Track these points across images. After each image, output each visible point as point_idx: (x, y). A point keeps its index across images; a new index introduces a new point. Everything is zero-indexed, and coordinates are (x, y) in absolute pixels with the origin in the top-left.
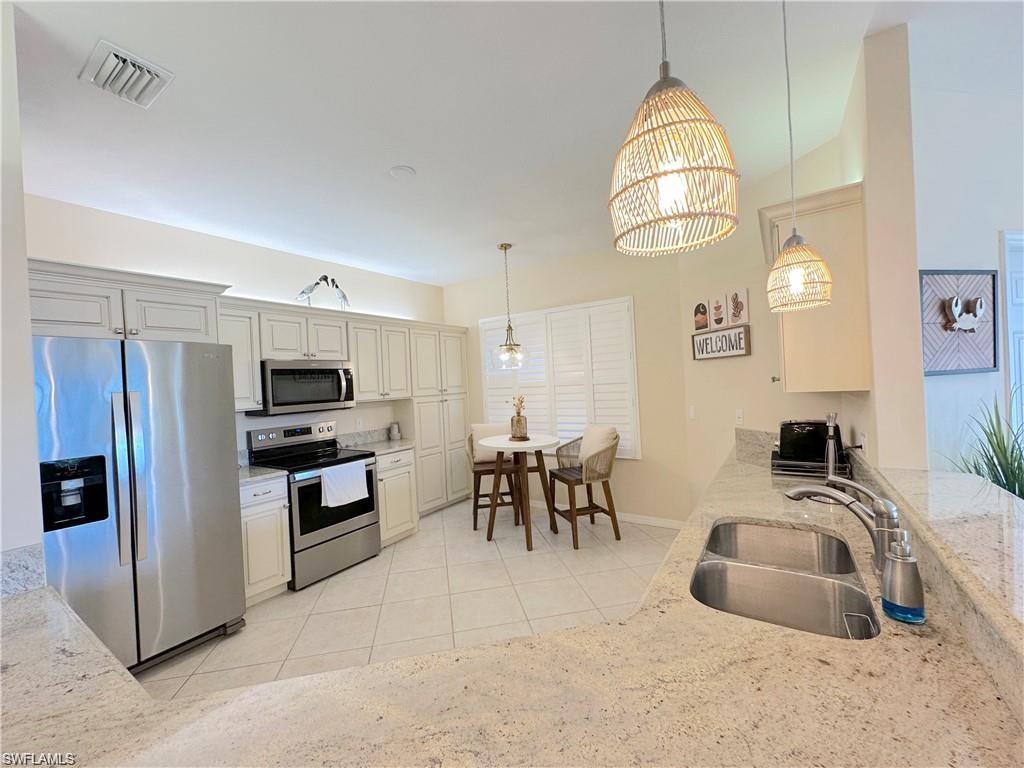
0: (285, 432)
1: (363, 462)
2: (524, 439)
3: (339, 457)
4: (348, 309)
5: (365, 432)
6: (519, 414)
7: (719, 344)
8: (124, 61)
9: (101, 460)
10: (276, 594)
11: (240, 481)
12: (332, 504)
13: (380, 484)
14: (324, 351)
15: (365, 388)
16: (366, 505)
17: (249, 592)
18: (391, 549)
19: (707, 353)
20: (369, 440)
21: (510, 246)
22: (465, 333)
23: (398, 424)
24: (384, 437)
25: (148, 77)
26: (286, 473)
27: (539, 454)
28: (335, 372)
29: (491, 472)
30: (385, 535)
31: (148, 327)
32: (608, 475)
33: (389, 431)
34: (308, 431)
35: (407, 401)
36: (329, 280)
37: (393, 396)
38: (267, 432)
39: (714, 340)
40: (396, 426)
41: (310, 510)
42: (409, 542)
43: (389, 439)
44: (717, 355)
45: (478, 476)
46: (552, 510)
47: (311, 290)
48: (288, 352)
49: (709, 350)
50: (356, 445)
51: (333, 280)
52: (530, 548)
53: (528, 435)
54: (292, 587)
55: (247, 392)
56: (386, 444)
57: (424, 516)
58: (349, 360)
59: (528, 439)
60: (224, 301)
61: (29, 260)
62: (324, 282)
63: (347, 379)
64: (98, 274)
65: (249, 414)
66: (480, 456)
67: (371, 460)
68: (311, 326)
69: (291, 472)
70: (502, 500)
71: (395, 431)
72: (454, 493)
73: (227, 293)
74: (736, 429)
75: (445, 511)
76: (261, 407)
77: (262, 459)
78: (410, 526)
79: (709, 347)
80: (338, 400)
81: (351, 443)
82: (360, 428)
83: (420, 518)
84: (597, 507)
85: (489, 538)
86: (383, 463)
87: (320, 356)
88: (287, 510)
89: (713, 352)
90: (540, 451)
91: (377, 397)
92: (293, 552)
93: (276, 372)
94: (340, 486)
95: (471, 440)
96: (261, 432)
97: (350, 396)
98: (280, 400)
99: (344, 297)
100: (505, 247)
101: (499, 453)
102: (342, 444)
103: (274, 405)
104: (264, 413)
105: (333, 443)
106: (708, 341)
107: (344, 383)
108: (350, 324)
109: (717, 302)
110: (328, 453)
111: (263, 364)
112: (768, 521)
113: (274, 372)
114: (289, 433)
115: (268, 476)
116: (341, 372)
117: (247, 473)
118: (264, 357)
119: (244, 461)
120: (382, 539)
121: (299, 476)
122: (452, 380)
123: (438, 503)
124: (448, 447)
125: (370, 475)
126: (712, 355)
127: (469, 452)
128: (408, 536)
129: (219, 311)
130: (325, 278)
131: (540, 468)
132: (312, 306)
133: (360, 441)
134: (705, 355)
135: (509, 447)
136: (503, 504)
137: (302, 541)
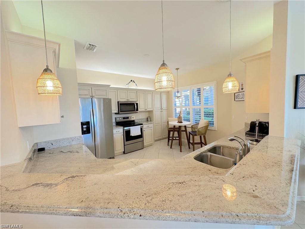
0: (123, 118)
1: (140, 126)
2: (181, 122)
3: (135, 124)
4: (137, 88)
5: (141, 119)
6: (180, 115)
7: (242, 96)
8: (90, 45)
9: (89, 122)
10: (120, 154)
11: (114, 128)
12: (133, 135)
13: (144, 132)
14: (131, 99)
15: (141, 108)
16: (141, 136)
17: (115, 152)
18: (147, 148)
19: (238, 99)
20: (143, 121)
21: (179, 69)
22: (168, 93)
23: (150, 117)
24: (146, 120)
25: (94, 47)
26: (123, 127)
27: (185, 127)
28: (134, 104)
29: (172, 131)
30: (145, 144)
31: (96, 95)
32: (205, 134)
33: (147, 119)
34: (128, 118)
35: (152, 111)
36: (133, 81)
37: (148, 110)
38: (119, 118)
39: (240, 95)
40: (149, 118)
41: (128, 136)
42: (151, 146)
43: (147, 121)
44: (241, 99)
45: (169, 132)
46: (189, 142)
47: (129, 84)
48: (123, 99)
49: (239, 98)
50: (139, 122)
51: (134, 81)
52: (181, 151)
53: (182, 121)
54: (124, 153)
55: (115, 109)
56: (147, 122)
57: (156, 141)
58: (137, 101)
59: (182, 123)
60: (110, 88)
61: (78, 83)
62: (131, 82)
63: (137, 106)
64: (86, 85)
65: (116, 113)
66: (170, 127)
67: (142, 126)
68: (128, 92)
69: (124, 127)
70: (176, 138)
71: (149, 119)
72: (164, 136)
73: (110, 86)
74: (245, 123)
75: (161, 140)
76: (118, 112)
77: (119, 124)
78: (151, 143)
79: (239, 97)
80: (135, 111)
81: (138, 121)
82: (140, 118)
83: (155, 141)
84: (202, 143)
85: (171, 148)
86: (145, 126)
87: (130, 100)
88: (123, 136)
89: (240, 98)
90: (186, 126)
91: (144, 110)
92: (124, 145)
93: (121, 104)
94: (135, 131)
95: (168, 122)
96: (118, 118)
97: (137, 110)
98: (122, 110)
99: (136, 85)
100: (177, 69)
101: (174, 126)
102: (136, 121)
103: (121, 112)
104: (118, 113)
105: (134, 121)
106: (239, 95)
107: (136, 107)
108: (138, 92)
109: (242, 83)
110: (132, 123)
111: (118, 102)
112: (230, 147)
113: (120, 104)
114: (124, 118)
115: (119, 128)
116: (135, 104)
117: (115, 127)
118: (118, 101)
119: (115, 124)
120: (144, 145)
121: (125, 128)
122: (164, 106)
123: (159, 138)
124: (163, 123)
125: (141, 129)
126: (240, 100)
127: (167, 125)
128: (151, 145)
129: (109, 90)
130: (132, 81)
131: (186, 131)
132: (129, 88)
133: (140, 121)
134: (238, 100)
135: (177, 124)
136: (176, 140)
137: (126, 143)
